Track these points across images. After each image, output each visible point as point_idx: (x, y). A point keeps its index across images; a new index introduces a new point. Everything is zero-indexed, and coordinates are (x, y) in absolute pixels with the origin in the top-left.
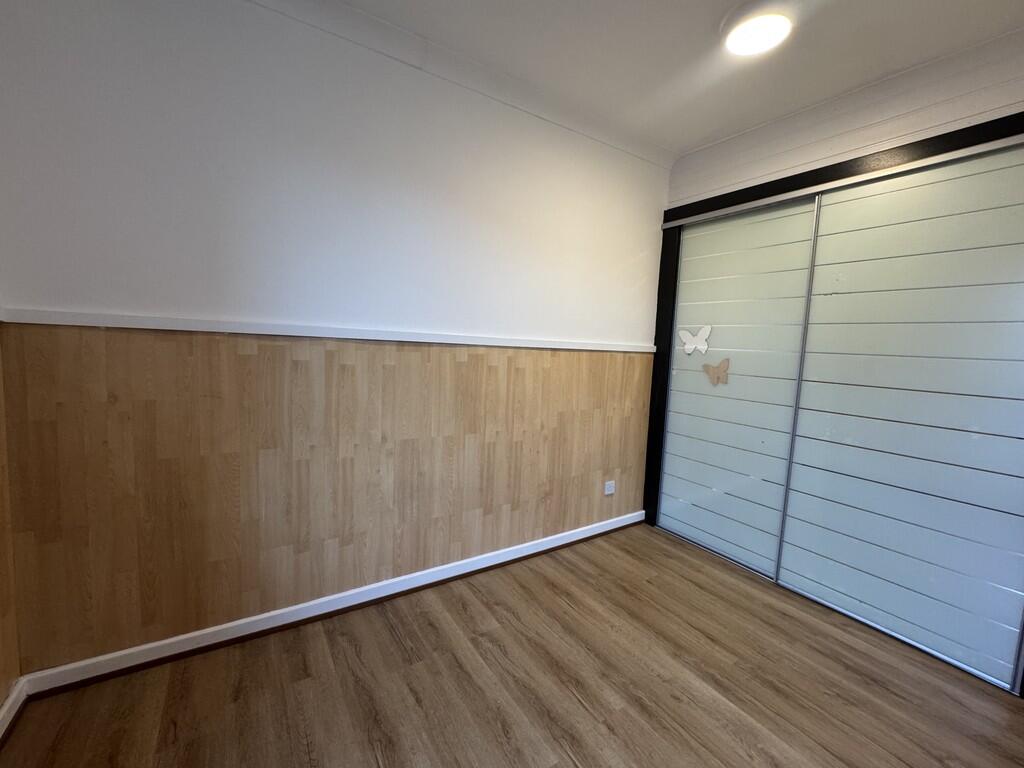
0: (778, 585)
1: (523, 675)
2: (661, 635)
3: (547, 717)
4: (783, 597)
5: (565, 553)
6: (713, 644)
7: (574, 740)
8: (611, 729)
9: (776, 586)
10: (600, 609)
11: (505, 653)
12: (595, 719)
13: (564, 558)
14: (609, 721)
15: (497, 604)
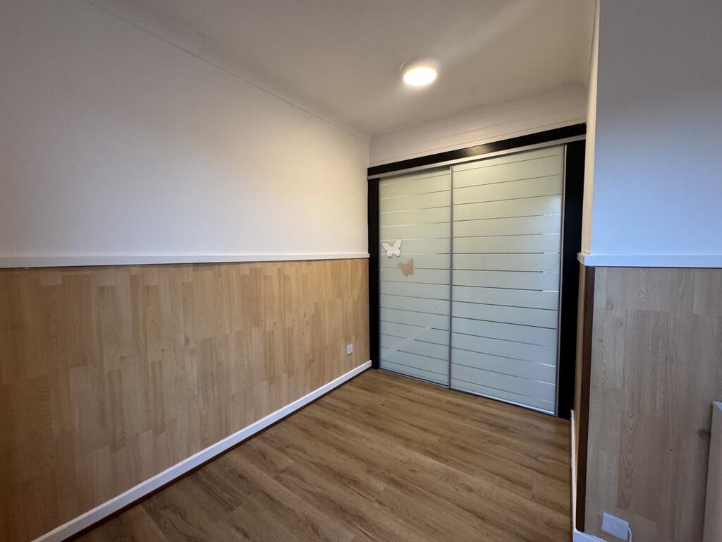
0: (451, 389)
1: (318, 489)
2: (396, 435)
3: (341, 511)
4: (455, 396)
5: (327, 399)
6: (425, 433)
7: (361, 518)
8: (381, 503)
9: (451, 390)
10: (357, 430)
11: (302, 479)
12: (370, 500)
13: (326, 403)
14: (379, 499)
15: (288, 447)
